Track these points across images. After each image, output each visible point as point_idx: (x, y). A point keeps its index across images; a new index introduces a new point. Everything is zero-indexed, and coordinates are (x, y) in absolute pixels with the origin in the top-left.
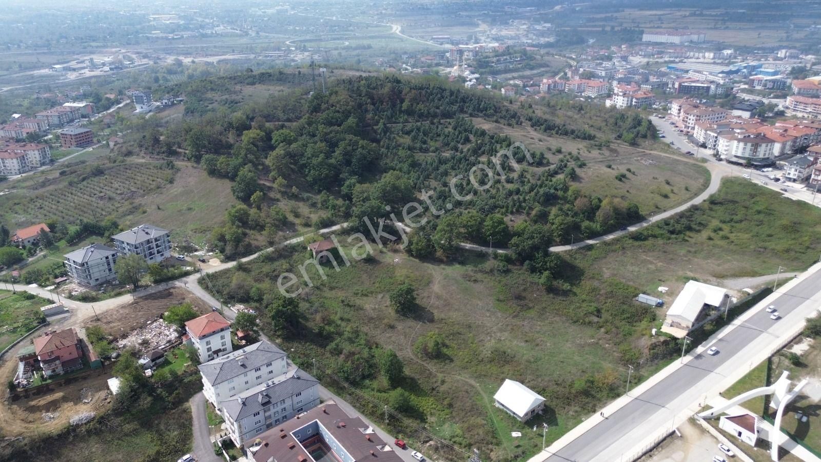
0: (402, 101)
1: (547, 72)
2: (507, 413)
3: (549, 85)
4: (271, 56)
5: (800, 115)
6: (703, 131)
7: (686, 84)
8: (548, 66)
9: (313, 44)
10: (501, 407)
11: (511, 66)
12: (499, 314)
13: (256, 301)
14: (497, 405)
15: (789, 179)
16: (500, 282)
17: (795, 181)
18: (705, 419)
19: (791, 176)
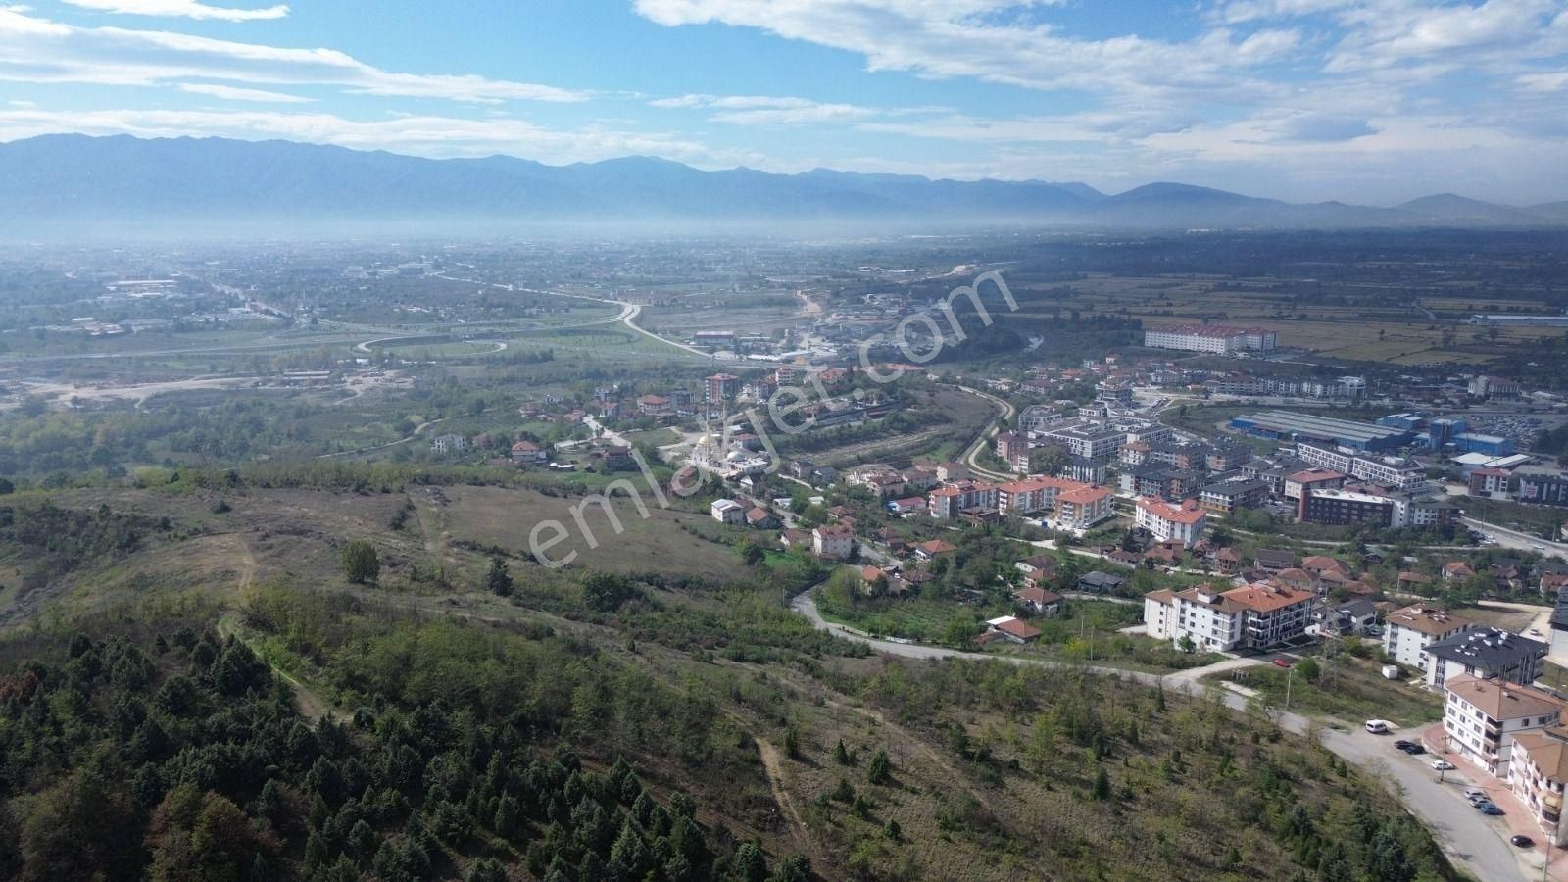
3: (954, 500)
7: (1323, 494)
9: (409, 350)
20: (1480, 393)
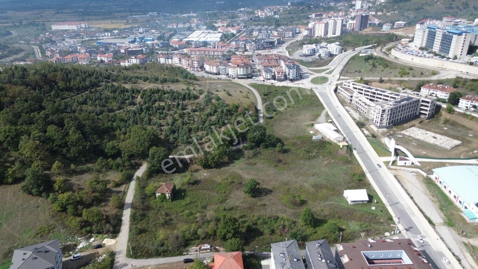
2: (359, 204)
6: (215, 67)
7: (130, 50)
12: (285, 172)
14: (352, 203)
18: (392, 165)
19: (268, 78)
20: (142, 31)
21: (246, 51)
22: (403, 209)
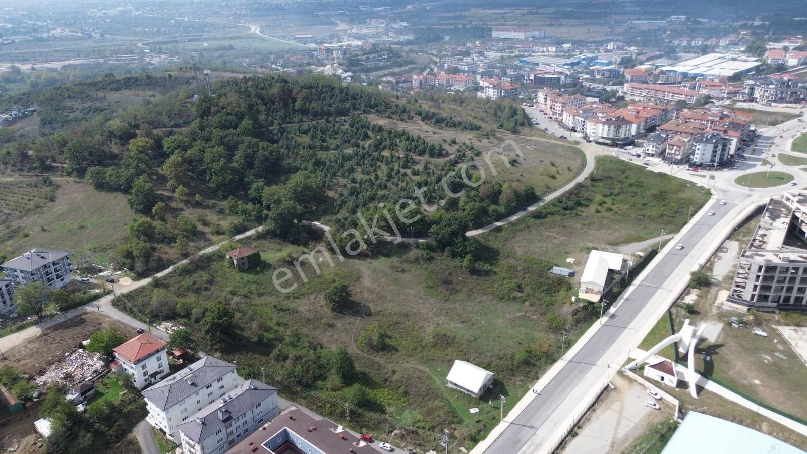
0: (294, 101)
1: (414, 68)
2: (461, 392)
3: (421, 81)
4: (124, 60)
5: (637, 99)
6: (572, 117)
7: (540, 76)
8: (414, 63)
9: (169, 46)
10: (454, 387)
11: (381, 64)
12: (432, 300)
13: (184, 317)
14: (450, 386)
15: (648, 155)
16: (426, 269)
17: (653, 155)
18: (631, 370)
19: (650, 152)
20: (612, 48)
21: (752, 100)
22: (523, 441)
